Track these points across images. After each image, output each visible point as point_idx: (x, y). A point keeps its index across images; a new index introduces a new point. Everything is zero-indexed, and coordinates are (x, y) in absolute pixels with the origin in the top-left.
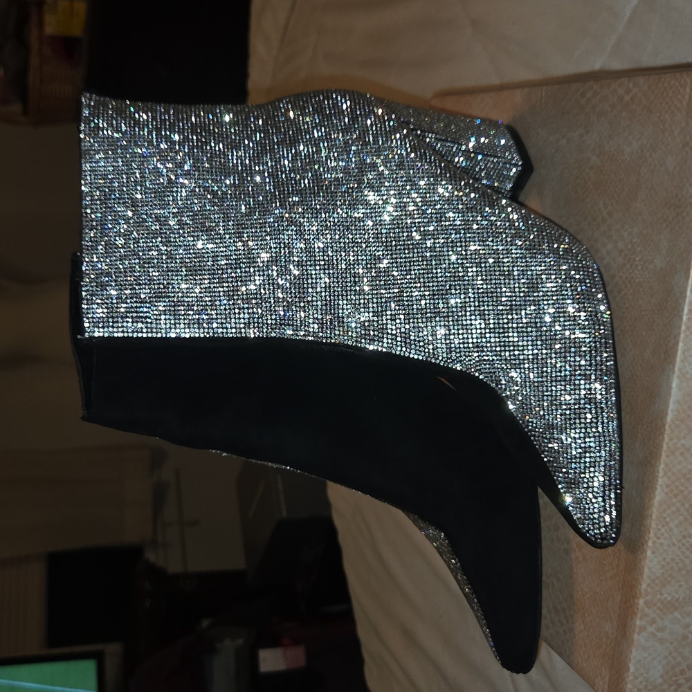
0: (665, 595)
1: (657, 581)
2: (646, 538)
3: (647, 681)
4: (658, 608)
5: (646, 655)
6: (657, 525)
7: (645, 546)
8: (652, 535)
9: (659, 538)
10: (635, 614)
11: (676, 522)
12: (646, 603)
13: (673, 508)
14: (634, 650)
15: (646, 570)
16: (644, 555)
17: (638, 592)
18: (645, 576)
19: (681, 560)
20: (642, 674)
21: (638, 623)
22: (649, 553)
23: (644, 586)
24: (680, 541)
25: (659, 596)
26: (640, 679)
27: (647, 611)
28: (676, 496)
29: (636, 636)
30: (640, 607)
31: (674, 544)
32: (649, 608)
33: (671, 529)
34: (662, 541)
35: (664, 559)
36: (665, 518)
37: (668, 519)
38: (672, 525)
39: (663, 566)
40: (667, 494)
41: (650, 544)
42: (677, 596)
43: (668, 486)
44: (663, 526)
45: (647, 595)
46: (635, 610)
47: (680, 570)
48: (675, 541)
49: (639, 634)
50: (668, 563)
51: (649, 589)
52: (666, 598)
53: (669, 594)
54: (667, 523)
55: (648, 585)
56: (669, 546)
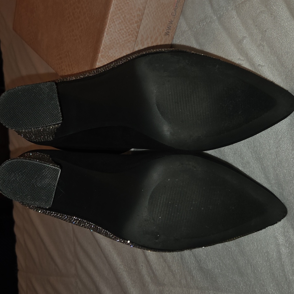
0: (110, 54)
1: (107, 47)
2: (105, 27)
4: (106, 59)
6: (110, 22)
8: (107, 26)
9: (110, 28)
10: (97, 60)
11: (118, 22)
12: (101, 55)
13: (118, 16)
15: (103, 41)
17: (99, 51)
18: (102, 44)
19: (118, 39)
22: (105, 34)
23: (101, 48)
24: (119, 31)
25: (107, 54)
27: (102, 59)
28: (119, 10)
31: (116, 32)
32: (102, 58)
33: (115, 25)
34: (111, 29)
35: (111, 38)
36: (113, 19)
37: (115, 20)
38: (116, 23)
39: (110, 41)
40: (115, 8)
41: (106, 30)
42: (115, 55)
43: (116, 5)
44: (112, 23)
47: (117, 44)
48: (116, 31)
50: (113, 40)
51: (103, 50)
52: (110, 55)
53: (112, 53)
54: (114, 22)
55: (103, 48)
56: (114, 32)
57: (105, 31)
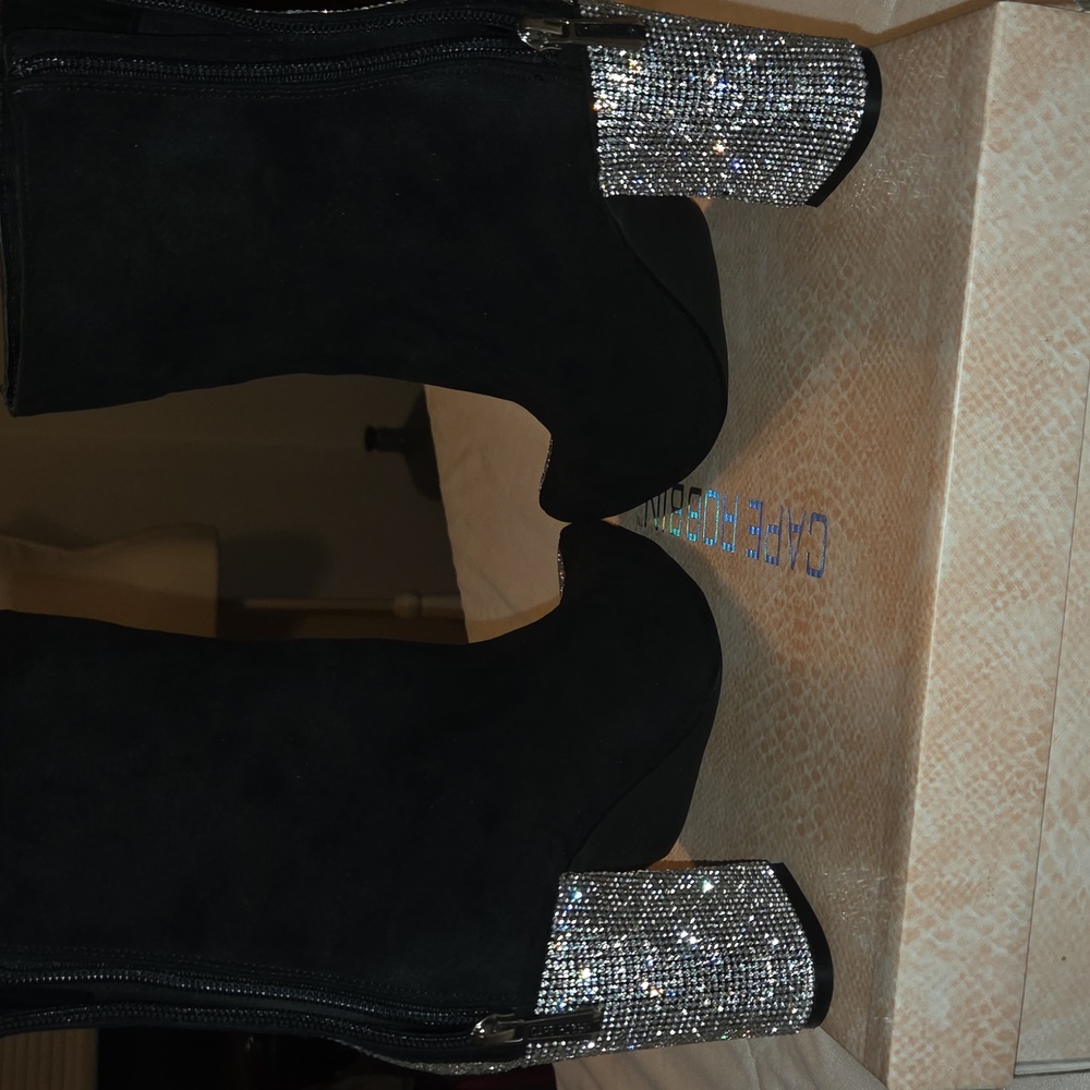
0: (949, 877)
1: (933, 854)
2: (912, 780)
3: (924, 1024)
4: (937, 899)
5: (921, 979)
6: (928, 758)
7: (911, 796)
8: (920, 775)
9: (932, 780)
10: (901, 909)
11: (960, 753)
12: (915, 889)
13: (954, 730)
14: (900, 972)
15: (914, 834)
16: (909, 809)
17: (903, 874)
18: (913, 846)
19: (971, 817)
20: (916, 1013)
21: (905, 924)
22: (917, 806)
23: (912, 862)
24: (968, 785)
25: (937, 879)
26: (913, 1020)
27: (918, 903)
28: (957, 709)
29: (902, 947)
30: (907, 898)
31: (958, 790)
32: (921, 899)
33: (952, 765)
34: (937, 784)
35: (944, 816)
36: (940, 747)
37: (946, 748)
38: (952, 757)
39: (942, 828)
40: (941, 705)
41: (918, 790)
42: (968, 879)
43: (943, 692)
44: (939, 760)
45: (916, 877)
46: (900, 903)
47: (970, 834)
48: (959, 785)
49: (907, 943)
50: (950, 823)
51: (920, 867)
52: (949, 882)
53: (955, 875)
54: (945, 755)
55: (918, 861)
56: (950, 793)
57: (914, 794)
